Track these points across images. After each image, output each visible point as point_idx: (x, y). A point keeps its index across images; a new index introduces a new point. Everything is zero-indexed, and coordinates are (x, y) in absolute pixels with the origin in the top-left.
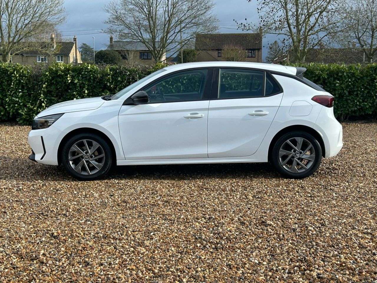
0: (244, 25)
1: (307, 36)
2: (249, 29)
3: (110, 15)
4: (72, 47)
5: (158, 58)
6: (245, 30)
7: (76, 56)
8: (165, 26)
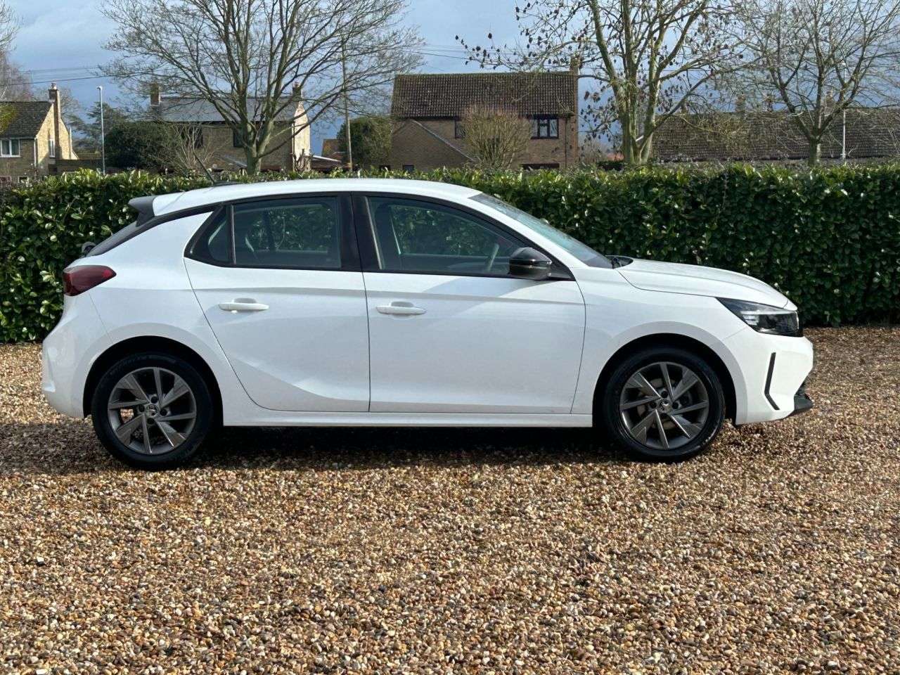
0: (485, 51)
1: (656, 82)
2: (500, 63)
3: (118, 25)
4: (43, 116)
5: (254, 146)
6: (488, 66)
7: (57, 140)
8: (272, 55)
